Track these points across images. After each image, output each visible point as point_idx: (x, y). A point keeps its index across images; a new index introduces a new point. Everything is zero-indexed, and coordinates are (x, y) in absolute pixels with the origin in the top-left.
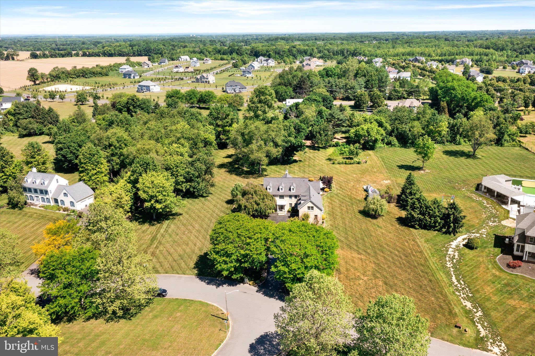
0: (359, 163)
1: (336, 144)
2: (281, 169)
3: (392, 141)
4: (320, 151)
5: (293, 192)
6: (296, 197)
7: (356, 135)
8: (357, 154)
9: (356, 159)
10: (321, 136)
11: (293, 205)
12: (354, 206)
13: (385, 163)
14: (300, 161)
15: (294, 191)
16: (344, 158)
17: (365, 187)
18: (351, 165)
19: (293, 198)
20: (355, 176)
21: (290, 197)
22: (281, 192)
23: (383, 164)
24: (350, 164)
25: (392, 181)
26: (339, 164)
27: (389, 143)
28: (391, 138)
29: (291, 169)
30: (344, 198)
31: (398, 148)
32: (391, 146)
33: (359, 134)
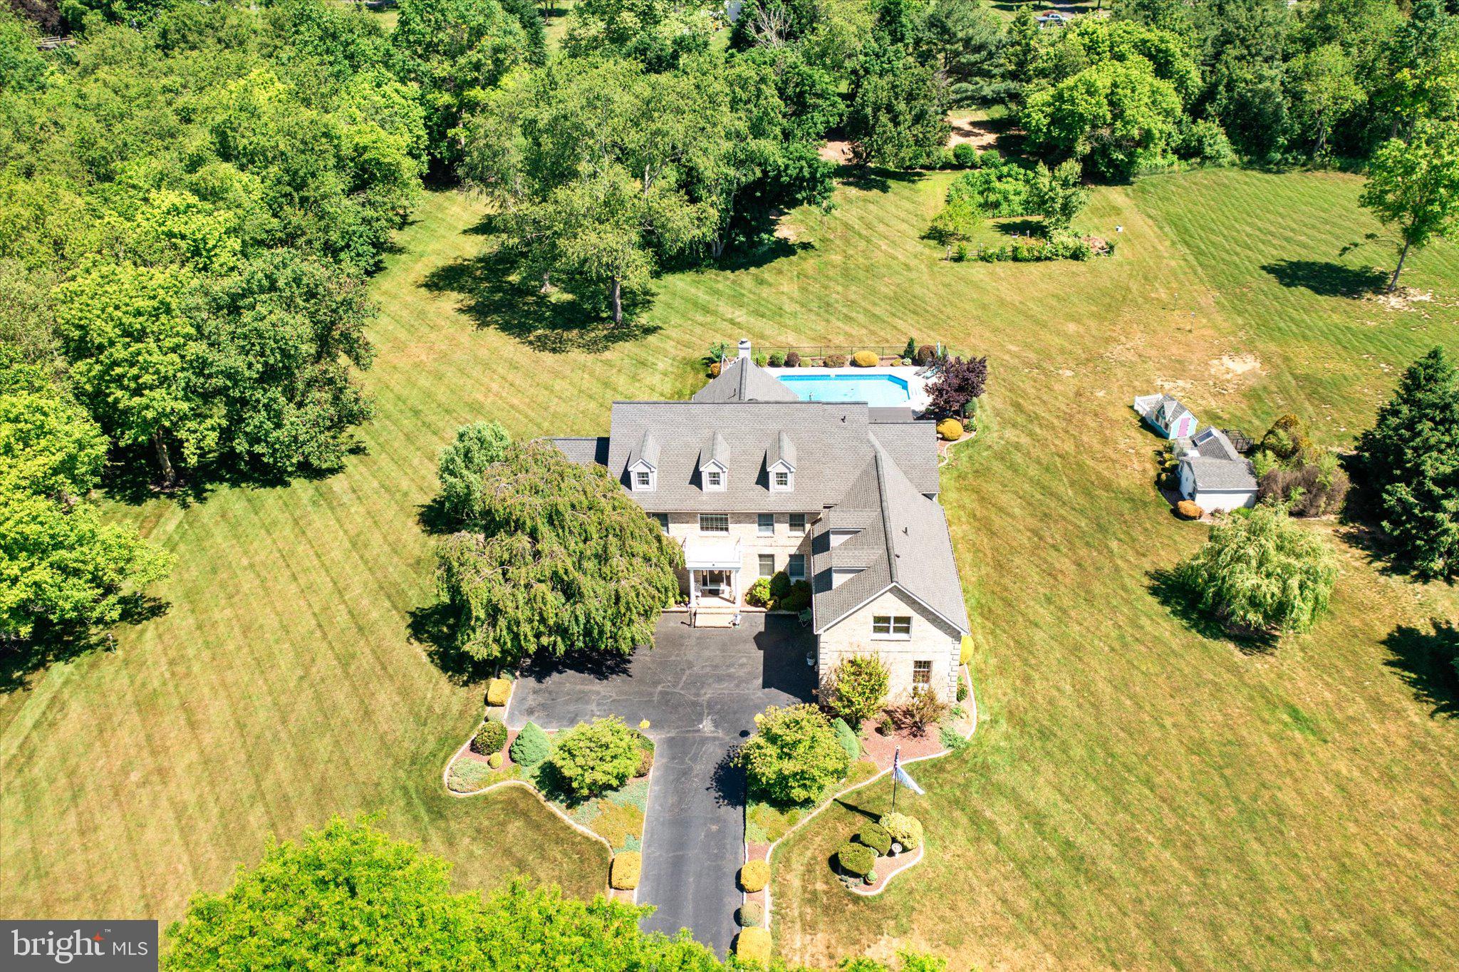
0: (1076, 255)
1: (957, 156)
2: (716, 292)
3: (1207, 141)
5: (779, 497)
6: (796, 520)
7: (1056, 120)
8: (1067, 210)
9: (1062, 237)
10: (897, 124)
11: (781, 565)
12: (1114, 545)
13: (1199, 253)
14: (806, 246)
15: (789, 488)
16: (1007, 229)
17: (1145, 405)
18: (1041, 266)
19: (782, 528)
20: (1072, 328)
21: (766, 520)
22: (711, 497)
23: (1190, 258)
24: (1038, 259)
25: (1266, 359)
26: (985, 258)
27: (1190, 151)
28: (1201, 127)
29: (765, 292)
30: (1046, 479)
31: (1235, 174)
32: (1201, 164)
33: (1072, 113)
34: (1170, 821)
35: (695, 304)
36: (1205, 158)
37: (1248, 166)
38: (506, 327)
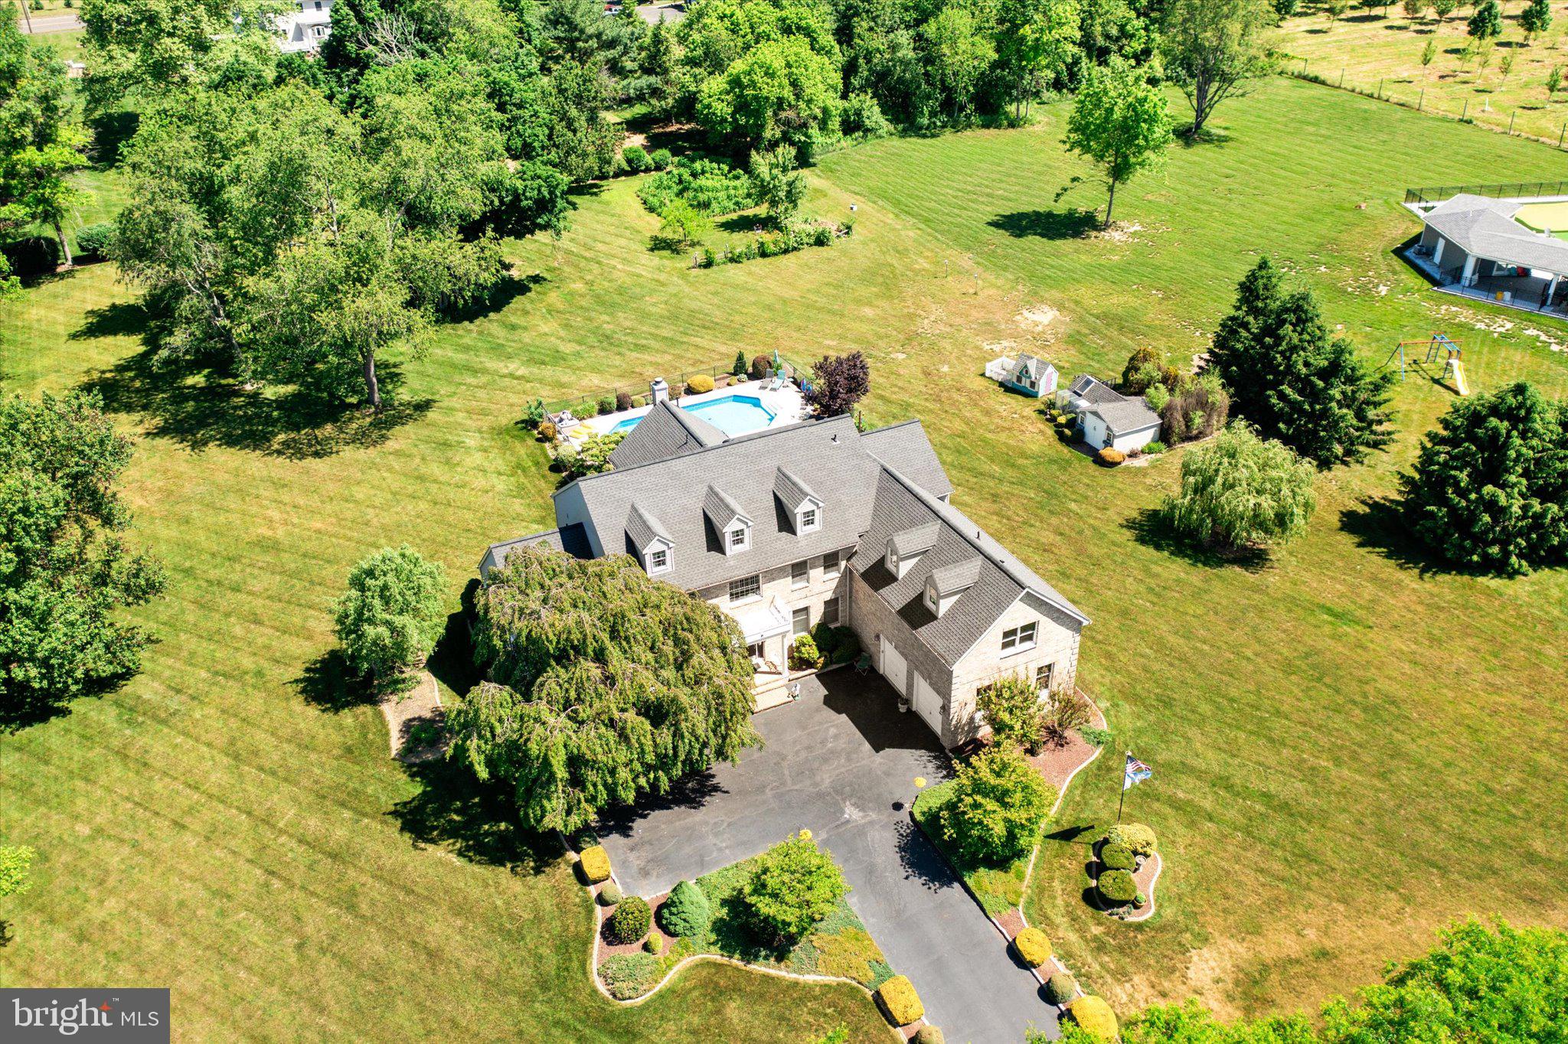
0: (820, 241)
1: (629, 161)
2: (467, 349)
3: (865, 114)
4: (581, 210)
5: (810, 539)
8: (792, 197)
9: (798, 222)
11: (815, 618)
12: (1073, 506)
13: (927, 221)
14: (537, 279)
16: (730, 226)
17: (1000, 367)
18: (790, 256)
19: (817, 573)
20: (868, 312)
21: (799, 569)
22: (737, 559)
23: (922, 226)
24: (786, 251)
25: (1060, 307)
26: (734, 260)
27: (852, 125)
28: (854, 101)
29: (526, 337)
30: (964, 460)
31: (897, 142)
32: (865, 137)
33: (756, 98)
34: (1324, 741)
35: (453, 366)
36: (867, 131)
37: (904, 134)
38: (230, 441)
